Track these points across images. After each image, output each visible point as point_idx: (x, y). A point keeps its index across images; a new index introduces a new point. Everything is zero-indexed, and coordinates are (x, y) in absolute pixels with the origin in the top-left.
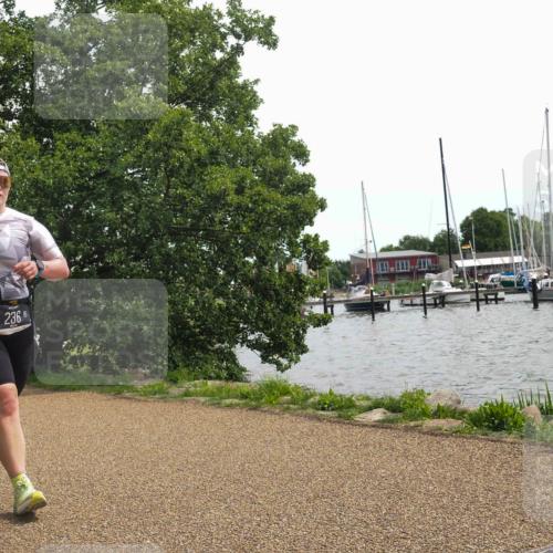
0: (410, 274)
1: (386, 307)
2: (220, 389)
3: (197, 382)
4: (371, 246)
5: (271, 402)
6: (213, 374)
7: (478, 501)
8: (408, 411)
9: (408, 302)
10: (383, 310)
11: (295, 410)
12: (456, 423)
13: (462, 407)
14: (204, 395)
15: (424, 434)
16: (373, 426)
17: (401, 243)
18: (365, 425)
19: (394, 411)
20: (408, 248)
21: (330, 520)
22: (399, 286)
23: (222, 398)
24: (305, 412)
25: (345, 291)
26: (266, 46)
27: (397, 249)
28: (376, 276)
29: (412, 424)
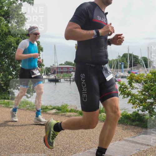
0: (67, 72)
1: (59, 81)
2: (9, 103)
3: (2, 100)
4: (56, 63)
5: (23, 107)
6: (7, 98)
7: (79, 135)
8: (62, 110)
9: (66, 80)
10: (59, 82)
11: (31, 109)
12: (75, 114)
13: (77, 109)
14: (4, 104)
15: (66, 116)
16: (52, 114)
17: (65, 63)
18: (50, 114)
19: (59, 110)
20: (67, 65)
21: (37, 141)
22: (64, 75)
23: (9, 105)
24: (33, 110)
25: (48, 76)
26: (30, 4)
27: (64, 65)
28: (57, 72)
29: (63, 114)
